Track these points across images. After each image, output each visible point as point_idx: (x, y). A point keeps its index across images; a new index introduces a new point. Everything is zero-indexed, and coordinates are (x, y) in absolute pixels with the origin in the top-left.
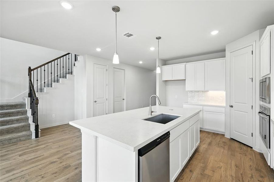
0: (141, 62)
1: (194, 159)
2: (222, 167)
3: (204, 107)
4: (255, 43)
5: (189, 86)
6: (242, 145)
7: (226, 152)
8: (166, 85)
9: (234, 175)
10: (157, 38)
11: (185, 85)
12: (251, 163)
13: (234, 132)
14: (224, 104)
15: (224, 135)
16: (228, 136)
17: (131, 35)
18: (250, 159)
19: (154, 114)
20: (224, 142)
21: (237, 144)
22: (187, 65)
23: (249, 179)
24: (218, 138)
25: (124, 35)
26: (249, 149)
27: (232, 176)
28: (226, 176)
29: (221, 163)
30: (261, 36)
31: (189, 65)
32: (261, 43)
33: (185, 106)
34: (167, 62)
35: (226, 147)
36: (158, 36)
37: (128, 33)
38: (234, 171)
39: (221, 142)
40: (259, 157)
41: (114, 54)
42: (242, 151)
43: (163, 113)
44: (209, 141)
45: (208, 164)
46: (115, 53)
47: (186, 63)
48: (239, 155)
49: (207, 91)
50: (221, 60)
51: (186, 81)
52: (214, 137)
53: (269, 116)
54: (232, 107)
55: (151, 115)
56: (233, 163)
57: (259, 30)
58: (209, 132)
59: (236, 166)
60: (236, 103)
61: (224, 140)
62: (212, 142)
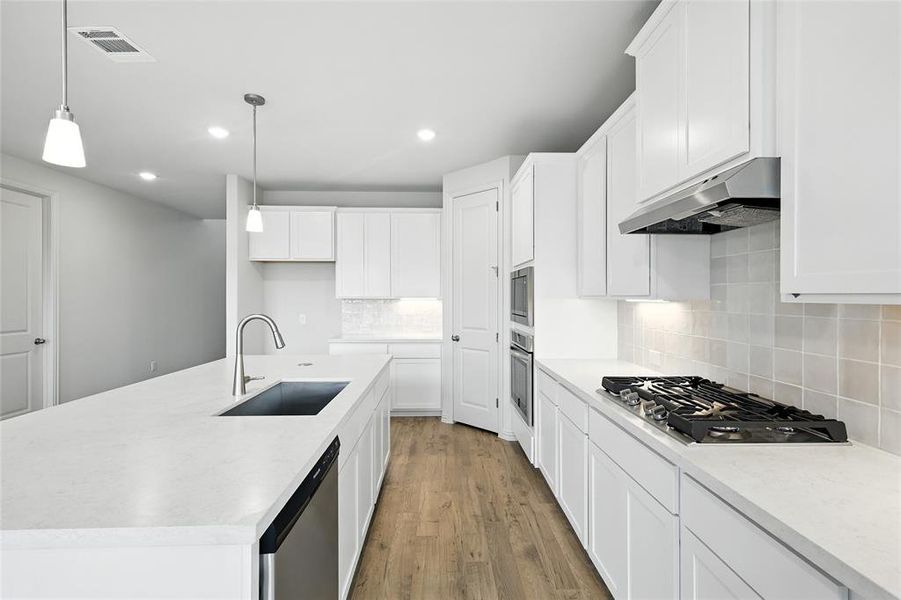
0: (148, 176)
1: (384, 510)
2: (451, 503)
3: (391, 346)
4: (501, 184)
5: (346, 283)
6: (479, 433)
7: (451, 459)
8: (264, 277)
9: (478, 512)
10: (248, 99)
11: (335, 279)
12: (502, 472)
13: (462, 404)
14: (439, 335)
15: (438, 418)
16: (448, 419)
17: (125, 47)
18: (499, 461)
19: (255, 389)
20: (442, 437)
21: (468, 435)
22: (339, 216)
23: (507, 508)
24: (428, 429)
25: (85, 34)
26: (492, 437)
27: (475, 516)
28: (465, 523)
29: (448, 494)
30: (514, 170)
31: (347, 215)
32: (514, 186)
33: (335, 348)
34: (270, 193)
35: (450, 449)
36: (254, 92)
37: (111, 34)
38: (476, 503)
39: (437, 439)
40: (511, 452)
41: (54, 116)
42: (481, 447)
43: (284, 380)
44: (407, 442)
45: (420, 507)
46: (59, 113)
47: (339, 206)
48: (478, 459)
49: (397, 299)
50: (434, 213)
51: (337, 266)
52: (418, 429)
53: (532, 353)
54: (458, 340)
55: (244, 391)
56: (472, 484)
57: (508, 158)
58: (403, 418)
59: (479, 488)
60: (466, 330)
61: (441, 431)
62: (416, 443)
